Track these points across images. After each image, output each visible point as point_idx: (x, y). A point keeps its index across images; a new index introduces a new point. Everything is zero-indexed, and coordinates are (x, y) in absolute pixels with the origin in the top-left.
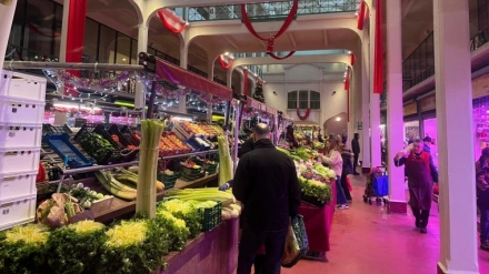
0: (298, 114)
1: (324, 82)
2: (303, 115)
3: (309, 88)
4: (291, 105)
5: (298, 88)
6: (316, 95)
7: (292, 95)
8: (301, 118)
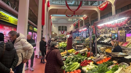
0: (61, 32)
1: (68, 24)
2: (62, 32)
3: (64, 25)
4: (59, 30)
5: (61, 25)
6: (66, 27)
7: (59, 27)
8: (62, 33)
